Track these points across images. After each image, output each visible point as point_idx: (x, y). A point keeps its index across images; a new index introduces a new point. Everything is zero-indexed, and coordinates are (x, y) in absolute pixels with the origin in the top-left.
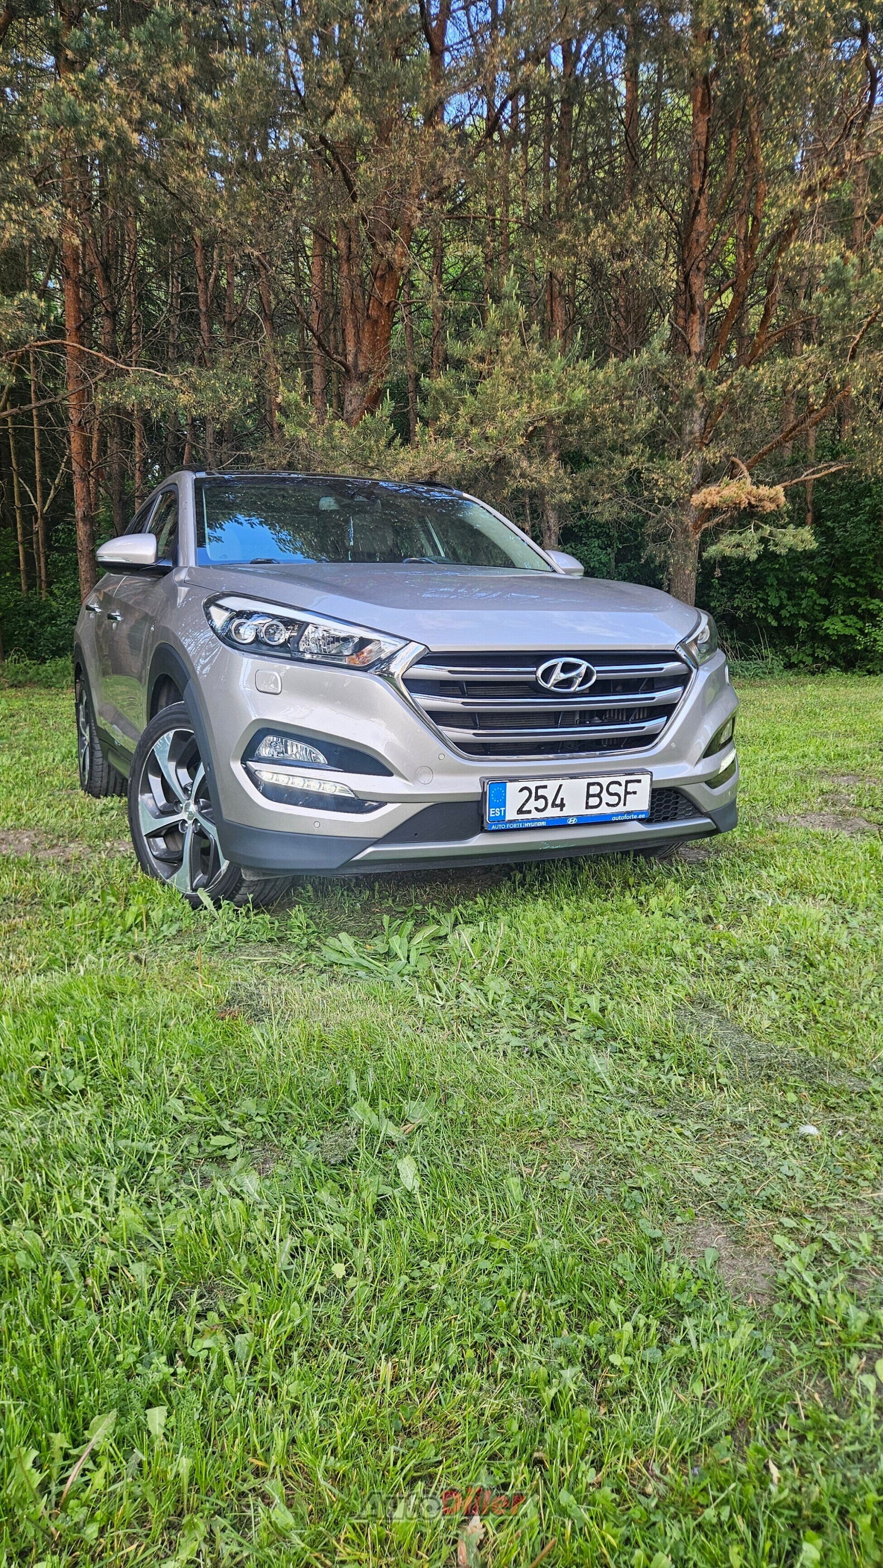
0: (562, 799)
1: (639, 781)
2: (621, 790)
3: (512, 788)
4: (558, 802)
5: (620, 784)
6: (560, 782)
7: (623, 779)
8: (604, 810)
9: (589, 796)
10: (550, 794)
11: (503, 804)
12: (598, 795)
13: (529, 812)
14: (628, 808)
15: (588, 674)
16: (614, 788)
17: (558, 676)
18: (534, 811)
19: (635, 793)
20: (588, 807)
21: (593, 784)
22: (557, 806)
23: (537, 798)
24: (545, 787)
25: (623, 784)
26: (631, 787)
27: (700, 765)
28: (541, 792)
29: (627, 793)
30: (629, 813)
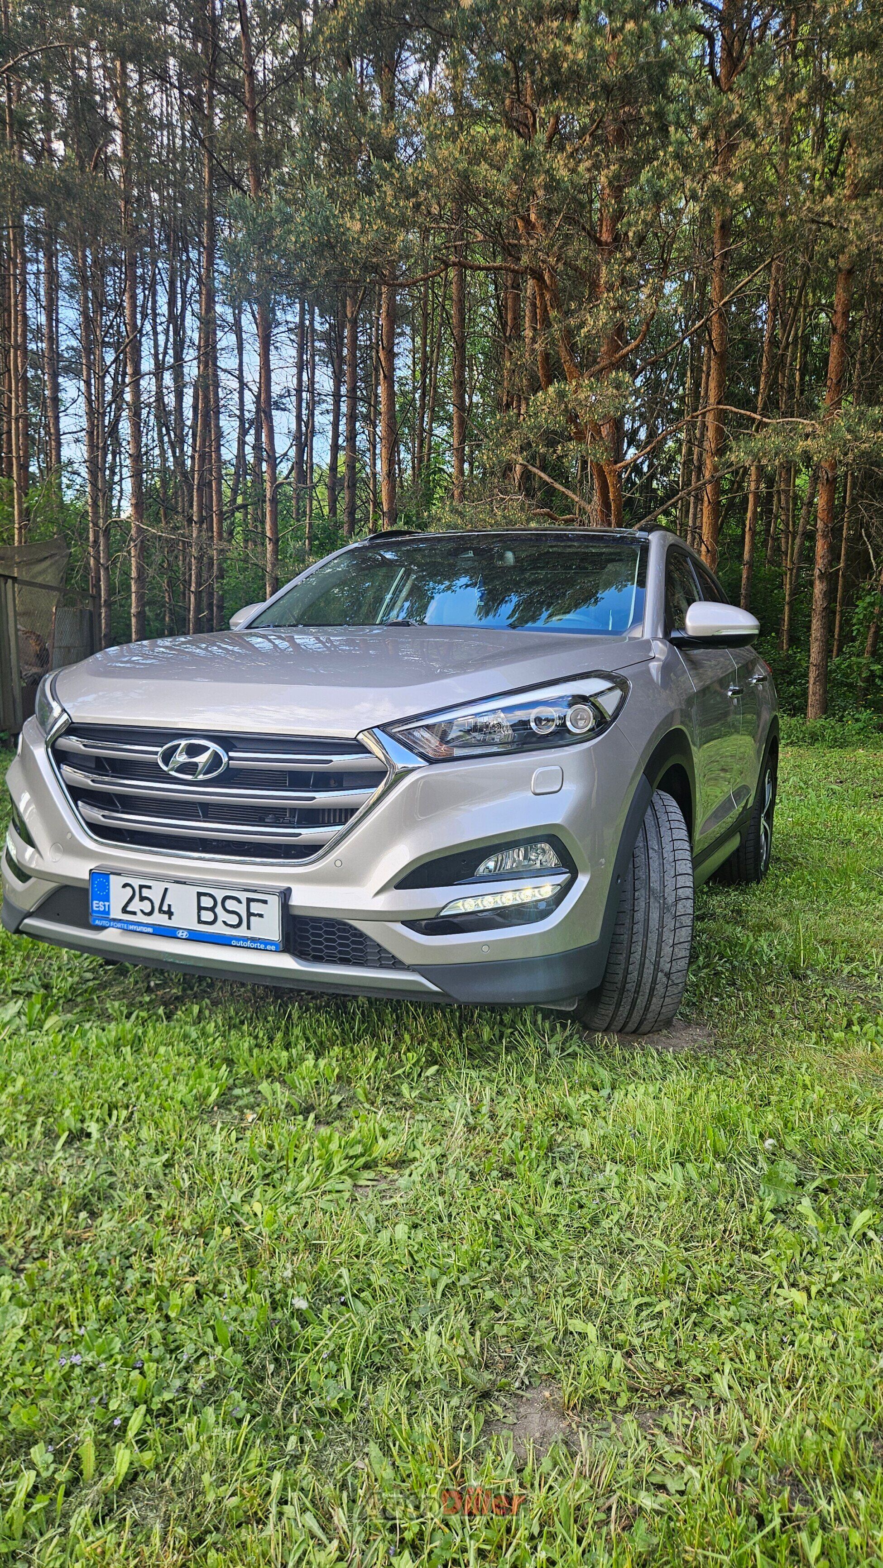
0: (169, 906)
1: (265, 902)
2: (242, 909)
3: (115, 882)
4: (165, 908)
5: (239, 902)
6: (167, 885)
7: (243, 896)
8: (219, 929)
9: (200, 908)
10: (155, 894)
11: (107, 898)
12: (212, 909)
13: (134, 913)
14: (249, 934)
15: (216, 760)
16: (231, 905)
17: (181, 758)
18: (139, 913)
19: (261, 916)
20: (200, 921)
21: (205, 894)
22: (164, 912)
23: (142, 899)
24: (149, 887)
25: (244, 902)
26: (255, 908)
27: (382, 897)
28: (146, 893)
29: (250, 914)
30: (253, 940)
